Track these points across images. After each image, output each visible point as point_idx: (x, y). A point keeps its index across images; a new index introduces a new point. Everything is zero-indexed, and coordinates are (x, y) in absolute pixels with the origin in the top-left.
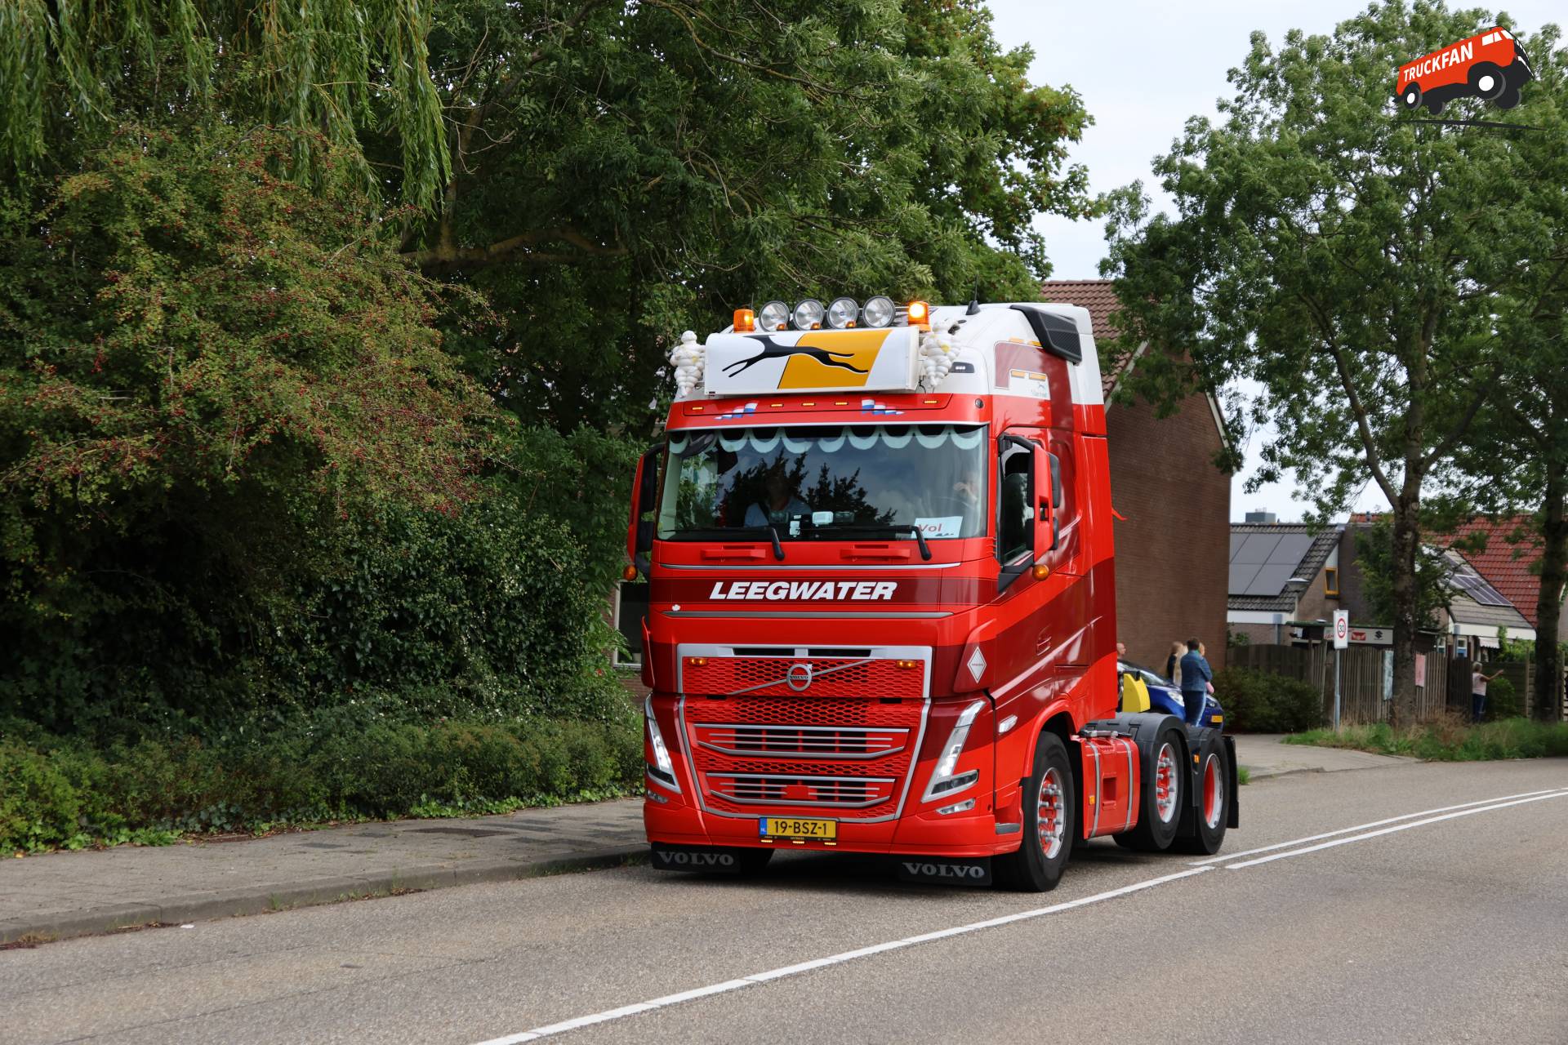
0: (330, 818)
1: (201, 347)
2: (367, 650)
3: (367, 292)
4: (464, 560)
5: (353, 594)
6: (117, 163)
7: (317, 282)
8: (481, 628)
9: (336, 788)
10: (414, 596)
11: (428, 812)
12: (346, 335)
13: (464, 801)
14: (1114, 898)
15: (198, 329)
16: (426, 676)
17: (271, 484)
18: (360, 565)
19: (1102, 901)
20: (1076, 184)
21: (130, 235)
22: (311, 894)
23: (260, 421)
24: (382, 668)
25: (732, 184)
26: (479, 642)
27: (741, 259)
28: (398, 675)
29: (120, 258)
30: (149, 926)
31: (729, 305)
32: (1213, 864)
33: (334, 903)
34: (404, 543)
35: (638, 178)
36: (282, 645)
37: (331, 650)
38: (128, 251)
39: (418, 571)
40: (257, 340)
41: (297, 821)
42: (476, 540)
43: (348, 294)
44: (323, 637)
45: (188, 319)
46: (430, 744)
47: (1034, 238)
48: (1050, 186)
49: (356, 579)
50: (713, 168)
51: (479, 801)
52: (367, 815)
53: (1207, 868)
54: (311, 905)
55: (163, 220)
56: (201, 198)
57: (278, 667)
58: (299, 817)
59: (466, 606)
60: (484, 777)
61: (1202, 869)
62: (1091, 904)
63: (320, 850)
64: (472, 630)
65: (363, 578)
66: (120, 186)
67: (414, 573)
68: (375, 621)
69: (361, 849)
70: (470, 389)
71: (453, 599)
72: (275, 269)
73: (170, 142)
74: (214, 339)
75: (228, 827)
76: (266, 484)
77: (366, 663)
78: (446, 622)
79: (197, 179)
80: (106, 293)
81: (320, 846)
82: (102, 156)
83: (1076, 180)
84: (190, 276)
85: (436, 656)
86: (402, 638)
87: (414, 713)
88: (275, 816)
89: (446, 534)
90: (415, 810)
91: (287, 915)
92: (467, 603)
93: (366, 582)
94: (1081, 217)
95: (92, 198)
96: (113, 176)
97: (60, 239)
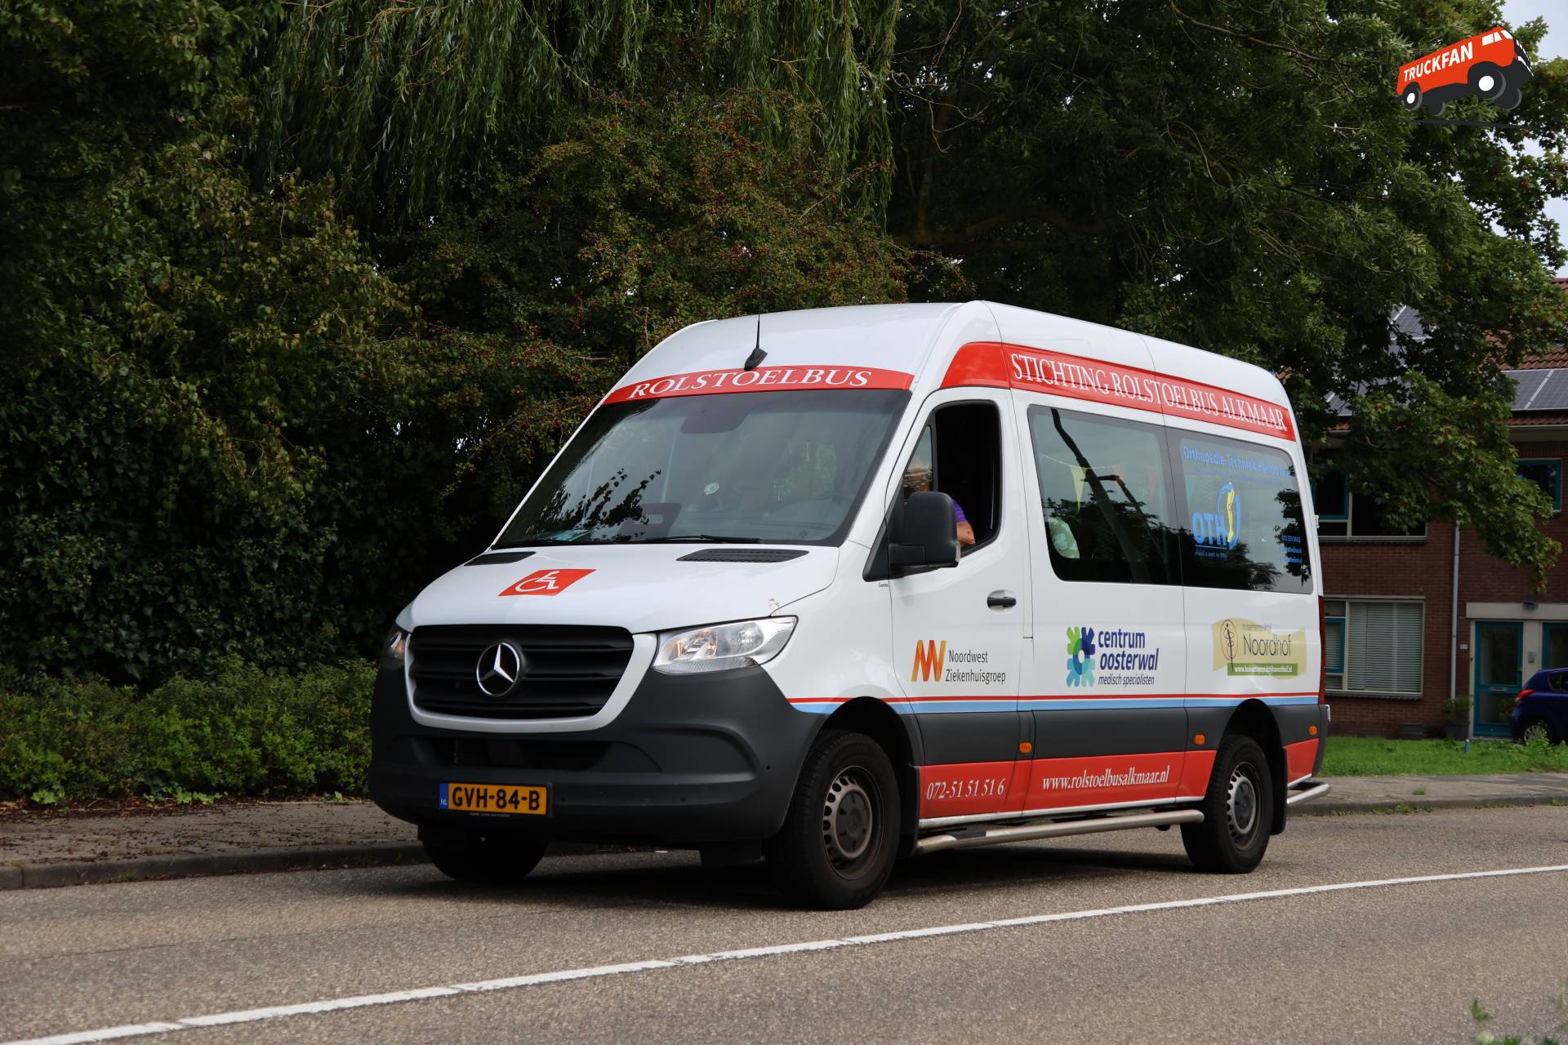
1: (676, 306)
3: (839, 257)
6: (597, 131)
7: (786, 239)
12: (814, 290)
15: (672, 289)
21: (608, 200)
25: (1213, 154)
27: (1222, 234)
29: (598, 223)
30: (627, 851)
31: (1208, 280)
35: (1115, 151)
38: (606, 216)
45: (664, 280)
47: (1546, 225)
50: (1194, 140)
55: (638, 184)
56: (675, 164)
66: (598, 151)
72: (745, 228)
73: (646, 108)
74: (687, 299)
79: (671, 145)
80: (585, 253)
82: (581, 122)
84: (666, 238)
95: (571, 167)
96: (592, 142)
97: (544, 207)
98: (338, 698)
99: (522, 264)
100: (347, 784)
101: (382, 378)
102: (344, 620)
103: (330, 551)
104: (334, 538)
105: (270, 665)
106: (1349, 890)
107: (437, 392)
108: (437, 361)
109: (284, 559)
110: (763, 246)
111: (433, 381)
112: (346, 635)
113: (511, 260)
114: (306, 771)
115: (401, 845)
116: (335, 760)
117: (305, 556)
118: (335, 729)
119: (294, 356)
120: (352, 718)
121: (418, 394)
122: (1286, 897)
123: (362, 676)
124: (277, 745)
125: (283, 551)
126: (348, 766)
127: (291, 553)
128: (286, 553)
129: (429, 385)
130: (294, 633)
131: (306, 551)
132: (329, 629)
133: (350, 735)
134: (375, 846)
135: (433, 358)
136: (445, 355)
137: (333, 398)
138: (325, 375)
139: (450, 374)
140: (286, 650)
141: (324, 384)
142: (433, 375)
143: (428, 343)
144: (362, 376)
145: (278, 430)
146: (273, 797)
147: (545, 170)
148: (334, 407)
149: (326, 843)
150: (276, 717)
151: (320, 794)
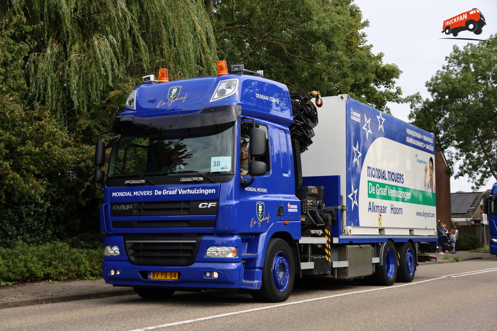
6: (124, 87)
20: (398, 93)
47: (388, 109)
48: (391, 94)
50: (293, 87)
66: (124, 93)
73: (138, 81)
82: (120, 85)
83: (399, 91)
94: (400, 103)
95: (117, 97)
96: (123, 90)
97: (109, 109)
98: (51, 252)
99: (103, 125)
100: (53, 277)
101: (63, 159)
102: (53, 229)
103: (48, 209)
104: (49, 205)
105: (31, 242)
106: (341, 296)
107: (79, 163)
108: (79, 154)
109: (35, 211)
111: (78, 159)
112: (54, 233)
113: (100, 124)
114: (40, 274)
115: (67, 295)
116: (50, 270)
117: (41, 210)
118: (50, 261)
119: (36, 154)
120: (54, 258)
121: (74, 163)
122: (323, 299)
123: (58, 245)
124: (32, 267)
125: (34, 209)
126: (54, 272)
127: (37, 209)
128: (35, 210)
129: (77, 161)
130: (38, 233)
131: (41, 209)
132: (49, 232)
133: (54, 263)
134: (60, 296)
135: (77, 153)
136: (81, 152)
137: (49, 166)
138: (46, 159)
139: (82, 157)
140: (36, 238)
141: (46, 162)
142: (78, 158)
143: (76, 149)
144: (57, 159)
145: (33, 175)
146: (31, 282)
147: (109, 99)
148: (49, 168)
149: (45, 296)
150: (32, 258)
151: (45, 280)
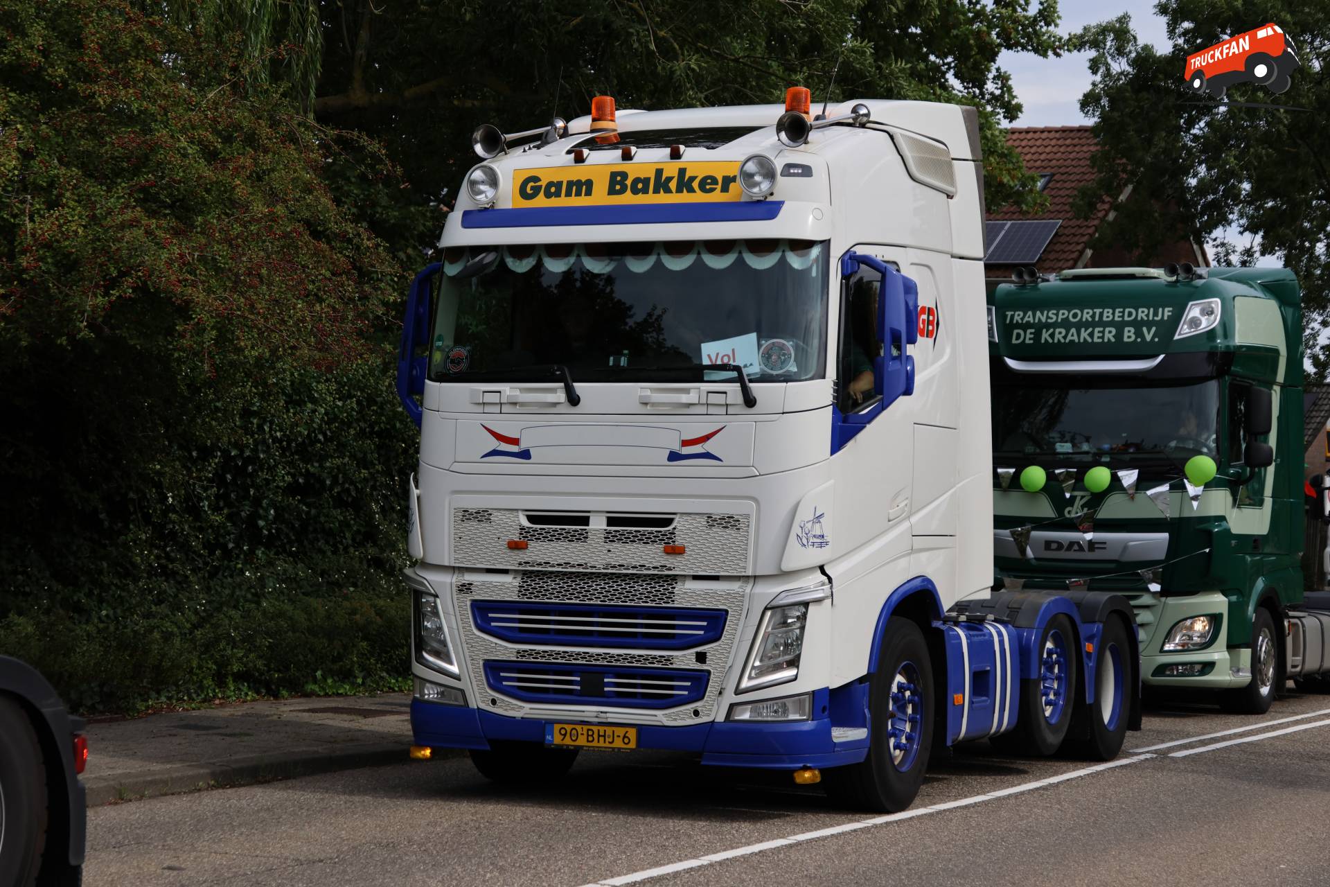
0: (215, 697)
1: (61, 195)
2: (271, 517)
3: (251, 140)
4: (376, 423)
5: (253, 460)
7: (188, 125)
8: (397, 494)
9: (223, 664)
10: (322, 459)
11: (324, 689)
12: (217, 183)
13: (364, 678)
14: (1037, 789)
15: (58, 176)
16: (335, 545)
17: (136, 343)
18: (260, 427)
19: (1022, 793)
20: (1046, 18)
22: (165, 782)
23: (122, 274)
24: (287, 535)
26: (393, 508)
28: (306, 543)
32: (1156, 752)
33: (191, 792)
34: (309, 405)
35: (559, 17)
36: (175, 512)
37: (229, 517)
39: (325, 435)
40: (122, 187)
41: (178, 700)
42: (389, 402)
43: (228, 140)
44: (221, 504)
45: (48, 166)
46: (329, 617)
47: (1002, 77)
48: (1018, 22)
49: (256, 442)
51: (382, 678)
52: (258, 693)
53: (1148, 756)
54: (166, 794)
55: (19, 58)
56: (62, 34)
57: (173, 534)
58: (180, 695)
59: (378, 471)
60: (387, 652)
61: (1142, 757)
62: (1009, 796)
63: (193, 732)
64: (385, 497)
65: (264, 442)
67: (321, 437)
68: (278, 487)
69: (237, 731)
70: (370, 244)
71: (364, 463)
72: (140, 111)
74: (75, 187)
75: (101, 707)
76: (132, 343)
77: (269, 531)
78: (357, 488)
79: (57, 14)
81: (196, 727)
83: (1048, 14)
84: (51, 119)
85: (345, 524)
86: (308, 505)
87: (320, 585)
88: (154, 695)
89: (355, 396)
90: (311, 687)
91: (132, 806)
92: (379, 468)
93: (268, 447)
110: (162, 133)
